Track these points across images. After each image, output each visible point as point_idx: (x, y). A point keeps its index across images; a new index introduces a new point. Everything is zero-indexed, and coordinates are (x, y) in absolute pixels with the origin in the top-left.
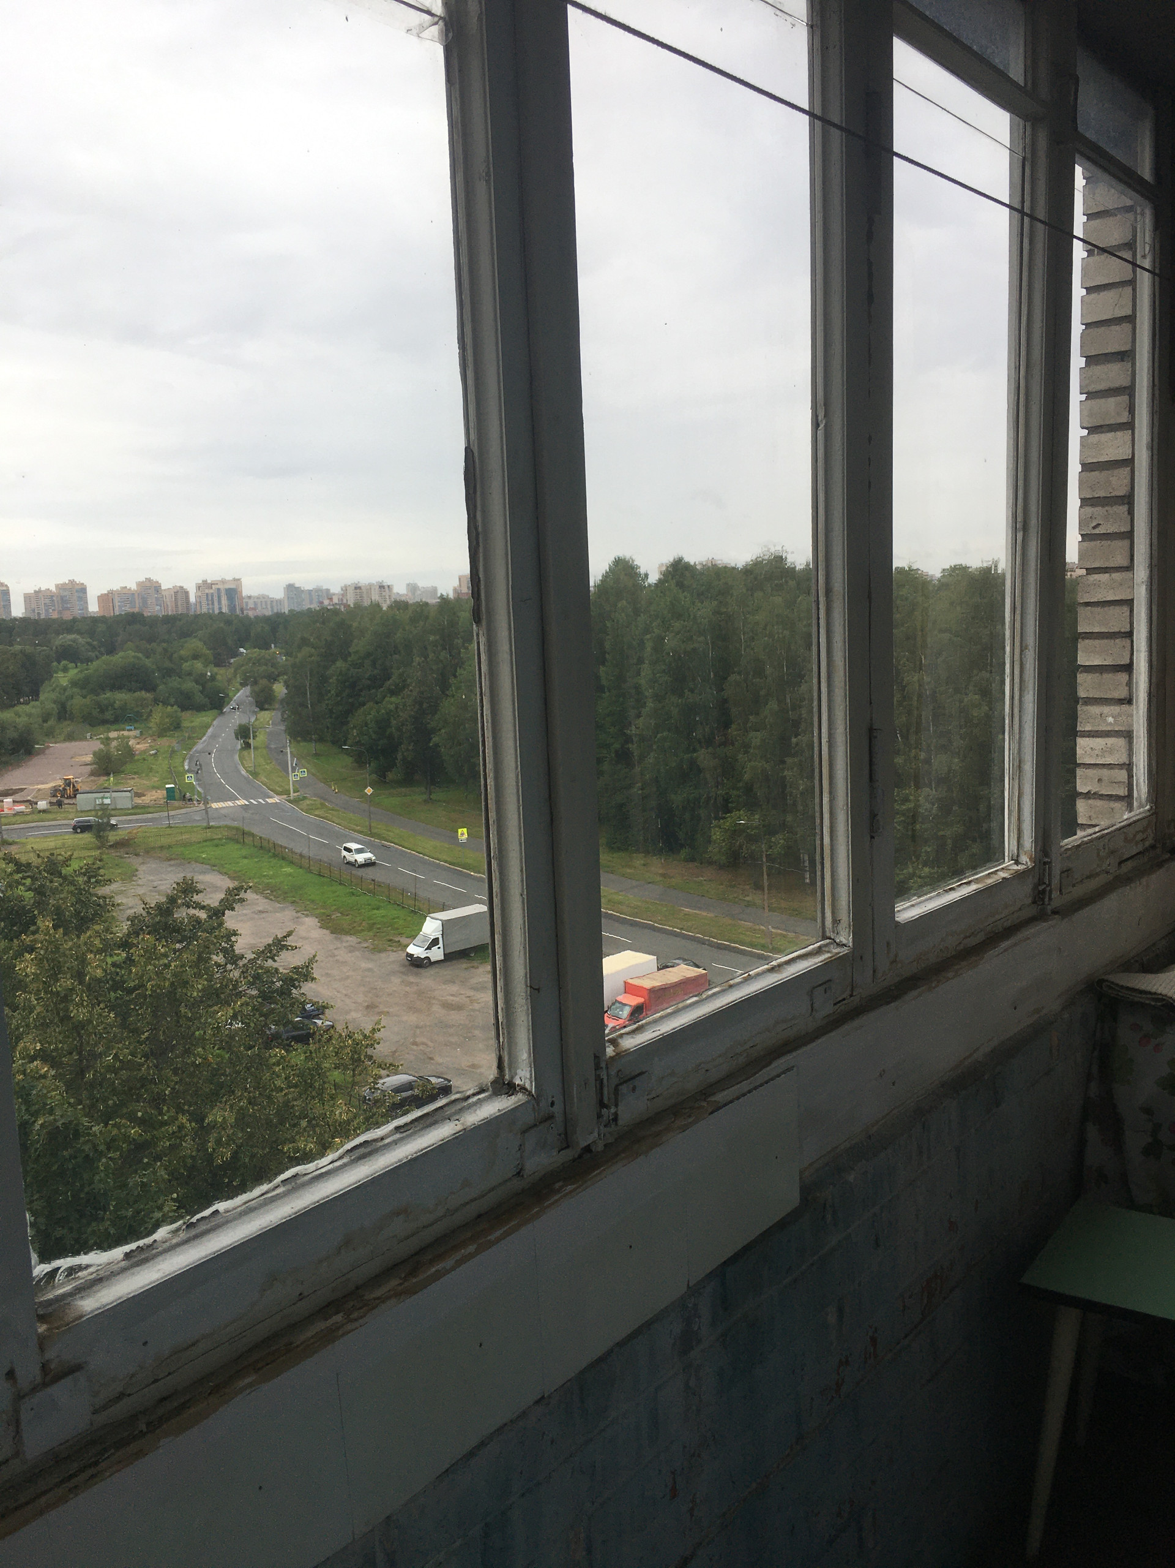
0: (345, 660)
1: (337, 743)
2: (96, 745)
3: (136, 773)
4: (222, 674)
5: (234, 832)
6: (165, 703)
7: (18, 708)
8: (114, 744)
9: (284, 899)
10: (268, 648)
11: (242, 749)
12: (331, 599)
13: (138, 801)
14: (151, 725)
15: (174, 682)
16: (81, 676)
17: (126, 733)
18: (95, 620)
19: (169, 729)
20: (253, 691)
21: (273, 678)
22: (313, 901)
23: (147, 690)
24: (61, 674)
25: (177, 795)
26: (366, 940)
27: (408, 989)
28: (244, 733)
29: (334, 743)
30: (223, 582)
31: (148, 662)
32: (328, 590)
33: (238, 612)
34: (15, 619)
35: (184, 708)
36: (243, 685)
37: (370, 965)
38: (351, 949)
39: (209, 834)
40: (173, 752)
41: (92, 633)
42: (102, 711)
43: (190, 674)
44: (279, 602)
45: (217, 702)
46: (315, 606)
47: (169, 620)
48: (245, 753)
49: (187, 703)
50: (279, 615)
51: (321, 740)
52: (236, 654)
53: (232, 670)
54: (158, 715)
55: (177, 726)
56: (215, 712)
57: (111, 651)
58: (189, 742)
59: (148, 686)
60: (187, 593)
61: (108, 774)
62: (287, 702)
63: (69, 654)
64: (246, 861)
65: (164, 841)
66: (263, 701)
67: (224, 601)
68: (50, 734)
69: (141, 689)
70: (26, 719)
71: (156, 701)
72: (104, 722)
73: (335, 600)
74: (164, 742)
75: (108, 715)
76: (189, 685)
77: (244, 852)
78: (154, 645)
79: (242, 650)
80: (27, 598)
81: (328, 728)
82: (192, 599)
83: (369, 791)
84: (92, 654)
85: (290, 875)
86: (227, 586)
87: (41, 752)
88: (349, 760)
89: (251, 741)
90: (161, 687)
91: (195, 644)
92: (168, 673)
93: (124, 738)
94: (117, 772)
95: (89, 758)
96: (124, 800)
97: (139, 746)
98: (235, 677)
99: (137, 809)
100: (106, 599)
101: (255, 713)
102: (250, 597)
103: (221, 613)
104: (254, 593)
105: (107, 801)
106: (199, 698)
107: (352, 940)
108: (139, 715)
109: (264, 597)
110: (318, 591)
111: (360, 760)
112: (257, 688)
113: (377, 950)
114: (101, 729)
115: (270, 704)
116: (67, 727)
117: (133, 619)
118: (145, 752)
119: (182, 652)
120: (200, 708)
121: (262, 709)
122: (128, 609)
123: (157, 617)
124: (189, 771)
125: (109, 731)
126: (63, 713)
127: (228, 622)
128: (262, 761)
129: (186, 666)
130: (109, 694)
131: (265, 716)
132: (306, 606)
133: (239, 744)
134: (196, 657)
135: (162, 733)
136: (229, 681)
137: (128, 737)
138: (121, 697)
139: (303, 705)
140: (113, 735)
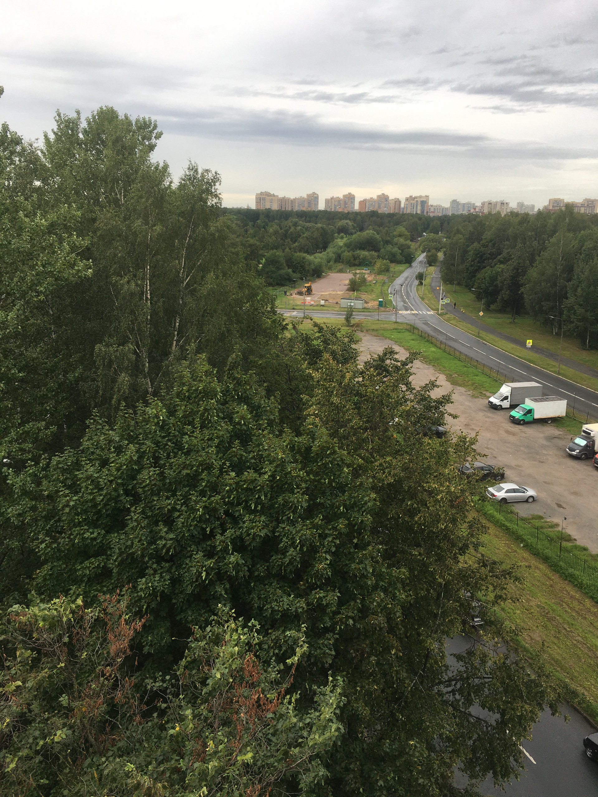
0: (479, 243)
1: (469, 287)
2: (350, 276)
3: (366, 292)
4: (413, 246)
5: (409, 327)
6: (383, 258)
7: (317, 255)
8: (358, 276)
9: (430, 363)
10: (438, 234)
11: (418, 285)
12: (475, 209)
13: (366, 305)
14: (375, 268)
15: (389, 248)
16: (348, 241)
17: (364, 271)
18: (357, 214)
19: (383, 271)
20: (427, 256)
21: (438, 250)
22: (444, 367)
23: (375, 251)
24: (339, 240)
25: (384, 305)
26: (469, 391)
27: (487, 419)
28: (420, 277)
29: (466, 286)
30: (420, 197)
31: (378, 237)
32: (474, 204)
33: (425, 214)
34: (320, 211)
35: (392, 262)
36: (423, 252)
37: (470, 404)
38: (461, 394)
39: (396, 326)
40: (384, 283)
41: (354, 220)
42: (355, 259)
43: (396, 244)
44: (447, 209)
45: (409, 260)
46: (465, 212)
47: (390, 216)
48: (420, 287)
49: (394, 260)
50: (446, 216)
51: (459, 284)
52: (421, 236)
53: (418, 244)
54: (379, 264)
55: (387, 270)
56: (407, 265)
57: (362, 229)
58: (392, 279)
59: (376, 249)
60: (400, 202)
61: (354, 291)
62: (444, 262)
63: (343, 230)
64: (413, 342)
65: (374, 327)
66: (431, 261)
67: (419, 208)
68: (330, 268)
69: (372, 250)
70: (320, 260)
71: (379, 257)
72: (355, 265)
73: (477, 210)
74: (380, 278)
75: (357, 262)
76: (395, 250)
77: (413, 337)
78: (381, 228)
79: (424, 234)
80: (327, 201)
81: (464, 278)
82: (402, 206)
83: (481, 314)
84: (354, 231)
85: (434, 352)
86: (422, 199)
87: (324, 277)
88: (472, 296)
89: (423, 282)
90: (382, 250)
91: (401, 229)
92: (387, 242)
93: (362, 273)
94: (358, 290)
95: (347, 282)
96: (359, 304)
97: (369, 278)
98: (420, 247)
99: (365, 309)
100: (363, 203)
101: (427, 267)
102: (432, 206)
103: (416, 213)
104: (435, 204)
105: (352, 304)
106: (399, 257)
107: (462, 389)
108: (371, 263)
109: (440, 206)
110: (469, 204)
111: (479, 298)
112: (430, 254)
113: (473, 396)
114: (354, 268)
115: (435, 263)
116: (340, 266)
117: (373, 214)
118: (371, 281)
119: (395, 233)
120: (399, 262)
121: (430, 265)
122: (371, 209)
123: (385, 214)
124: (391, 293)
125: (356, 270)
126: (338, 259)
127: (420, 219)
128: (427, 292)
129: (396, 240)
130: (358, 252)
131: (432, 269)
132: (460, 212)
133: (417, 282)
134: (400, 236)
135: (380, 272)
136: (416, 249)
137: (365, 273)
138: (364, 253)
139: (453, 265)
140: (358, 271)
